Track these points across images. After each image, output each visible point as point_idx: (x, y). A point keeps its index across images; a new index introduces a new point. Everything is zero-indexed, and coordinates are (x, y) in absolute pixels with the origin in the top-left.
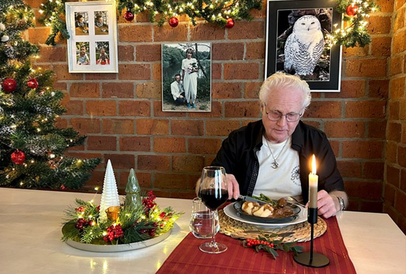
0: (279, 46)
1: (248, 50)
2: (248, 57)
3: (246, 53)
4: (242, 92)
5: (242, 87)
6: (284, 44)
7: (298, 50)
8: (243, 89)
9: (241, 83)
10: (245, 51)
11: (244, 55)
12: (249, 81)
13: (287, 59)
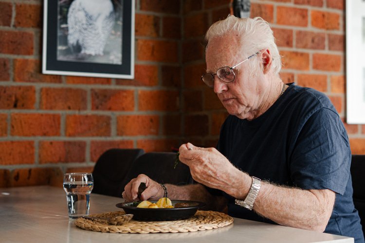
0: (61, 14)
1: (18, 14)
2: (18, 23)
3: (16, 18)
4: (11, 72)
5: (10, 65)
6: (67, 12)
7: (84, 22)
8: (12, 68)
9: (9, 60)
10: (14, 14)
11: (13, 21)
12: (19, 57)
13: (71, 31)
